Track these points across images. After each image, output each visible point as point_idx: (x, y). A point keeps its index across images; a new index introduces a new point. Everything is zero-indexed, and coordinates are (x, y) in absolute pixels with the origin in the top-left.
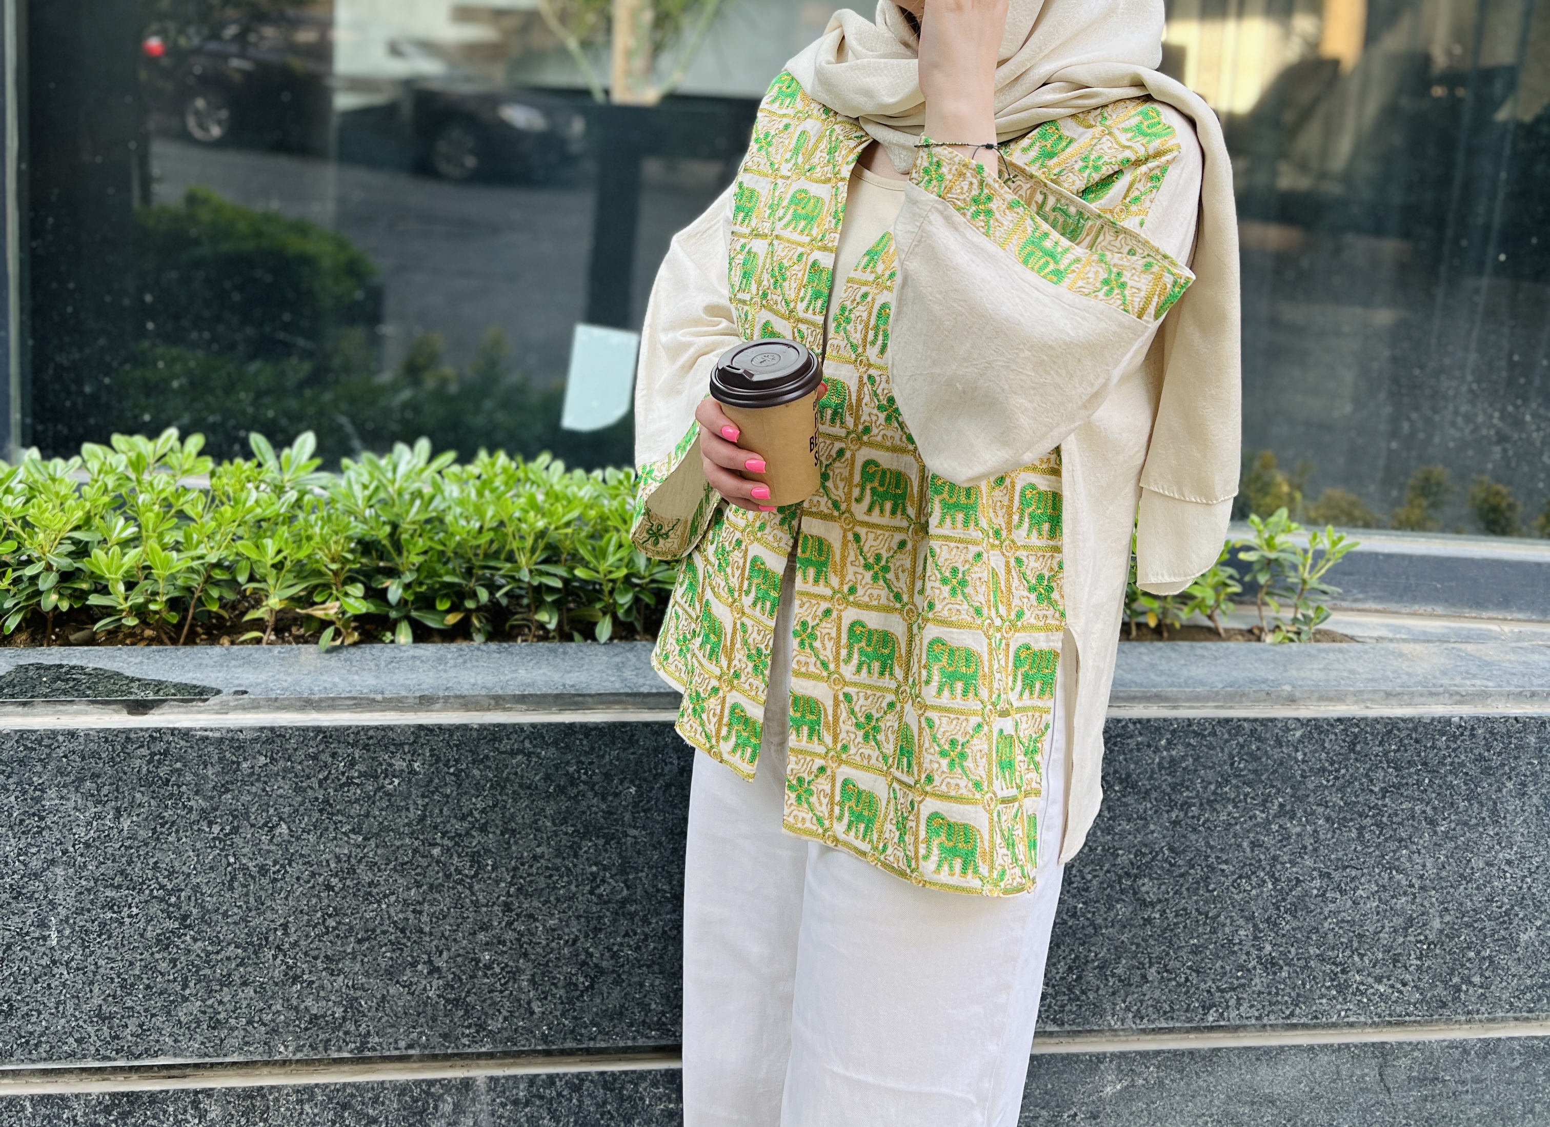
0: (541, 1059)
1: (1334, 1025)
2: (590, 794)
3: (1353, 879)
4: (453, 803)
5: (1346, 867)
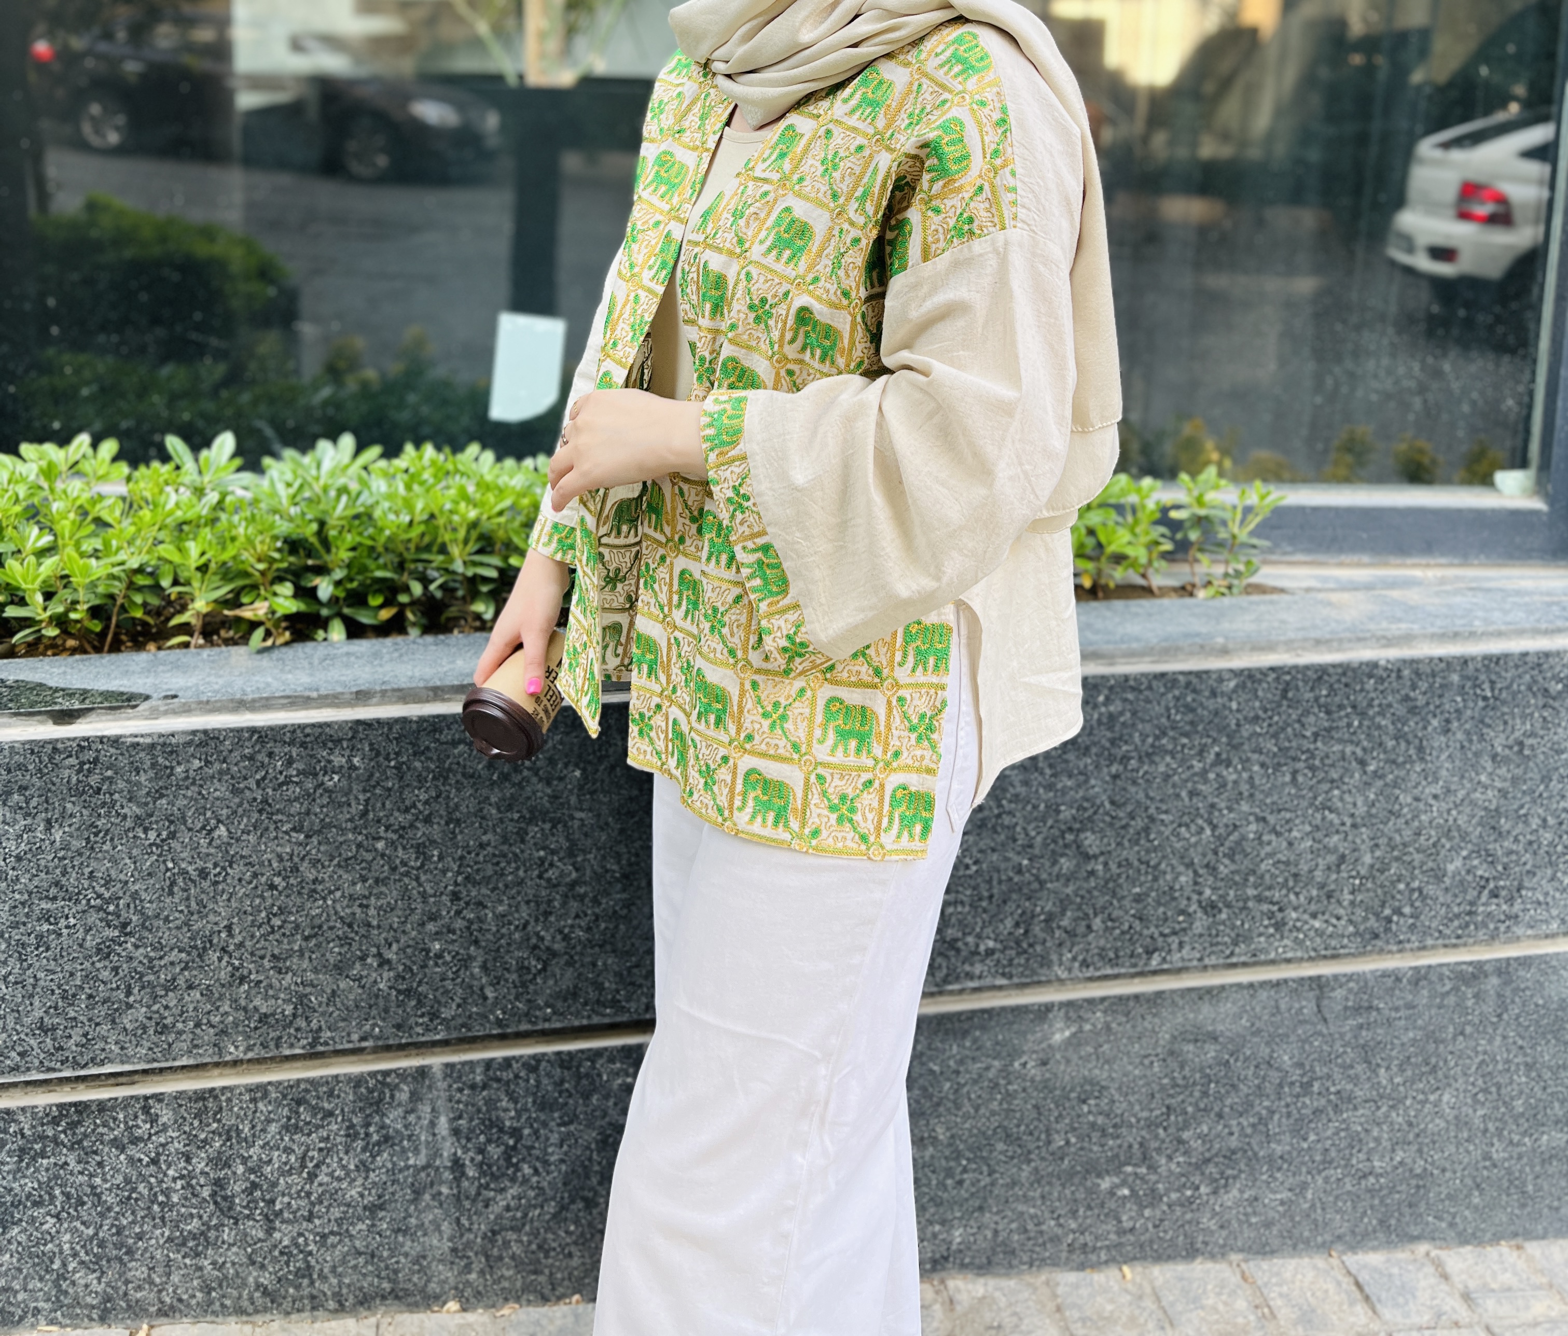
0: (496, 1043)
1: (1273, 962)
2: (534, 780)
4: (395, 796)
5: (1279, 811)
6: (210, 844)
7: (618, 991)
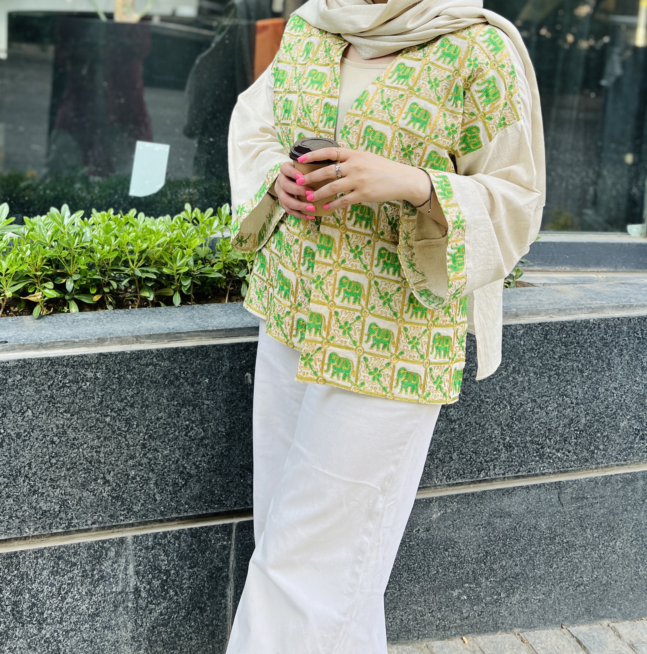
1: (536, 475)
2: (186, 384)
3: (546, 402)
4: (116, 393)
5: (542, 396)
6: (23, 420)
7: (221, 495)
